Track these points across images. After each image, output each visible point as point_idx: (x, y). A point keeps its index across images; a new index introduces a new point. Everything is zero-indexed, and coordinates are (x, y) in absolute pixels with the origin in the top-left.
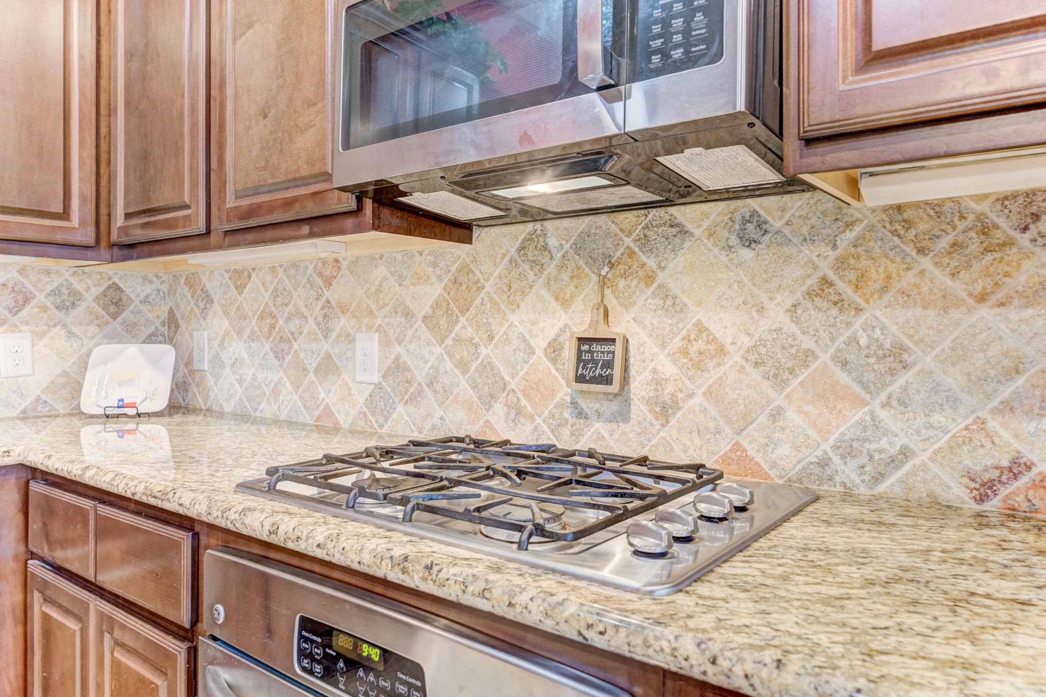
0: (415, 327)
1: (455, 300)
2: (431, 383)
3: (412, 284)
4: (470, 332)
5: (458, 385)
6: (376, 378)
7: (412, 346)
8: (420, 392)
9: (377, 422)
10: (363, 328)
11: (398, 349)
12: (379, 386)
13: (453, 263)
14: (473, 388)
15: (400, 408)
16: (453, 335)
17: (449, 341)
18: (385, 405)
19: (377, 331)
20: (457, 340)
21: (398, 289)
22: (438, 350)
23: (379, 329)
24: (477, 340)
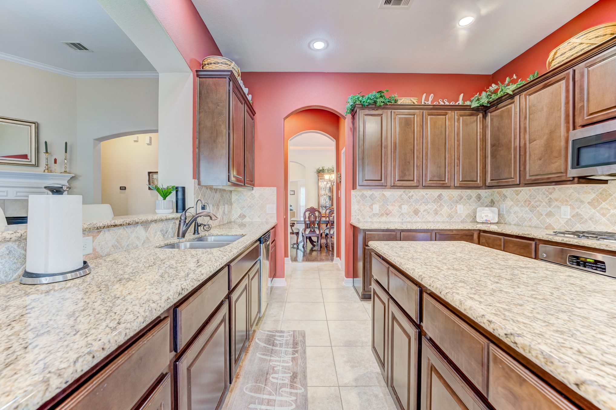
0: (584, 205)
1: (600, 198)
2: (591, 219)
3: (583, 194)
4: (607, 206)
5: (601, 220)
6: (569, 217)
7: (583, 210)
8: (586, 221)
9: (569, 228)
10: (564, 205)
11: (577, 210)
12: (570, 219)
13: (600, 189)
14: (608, 221)
15: (578, 225)
16: (600, 207)
17: (598, 208)
18: (573, 224)
19: (569, 205)
20: (602, 208)
21: (578, 195)
22: (594, 211)
23: (570, 205)
24: (609, 208)
